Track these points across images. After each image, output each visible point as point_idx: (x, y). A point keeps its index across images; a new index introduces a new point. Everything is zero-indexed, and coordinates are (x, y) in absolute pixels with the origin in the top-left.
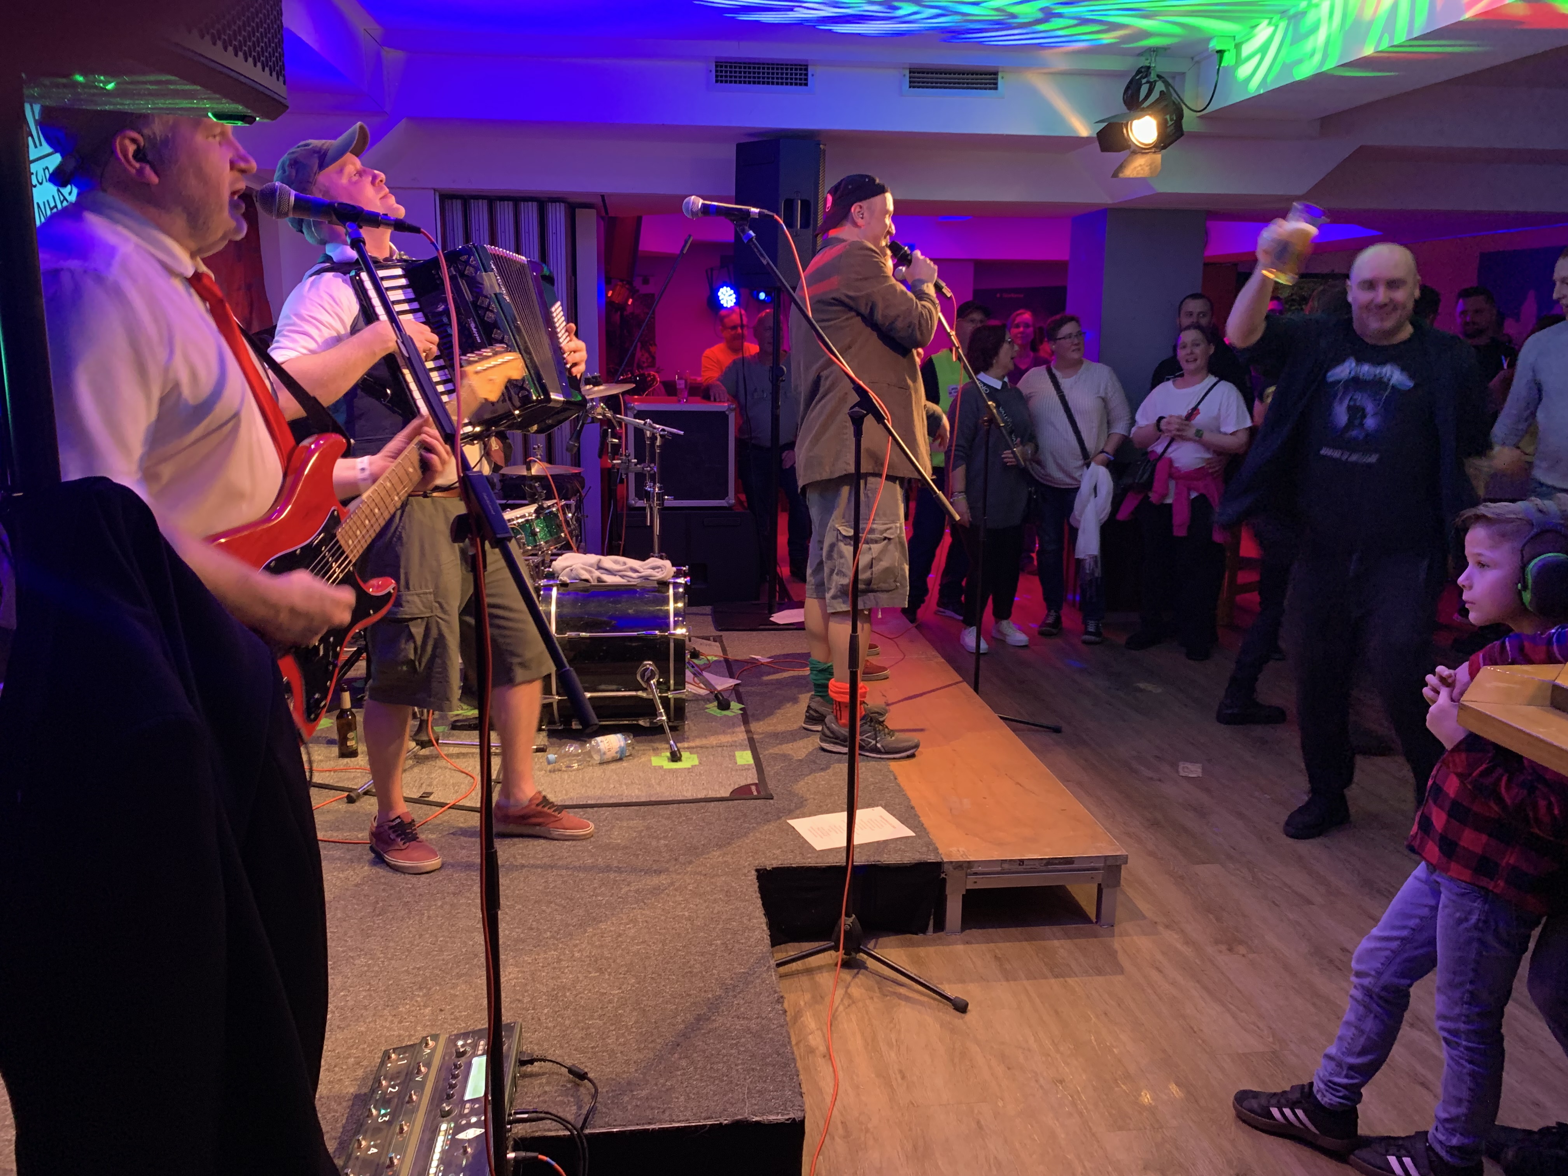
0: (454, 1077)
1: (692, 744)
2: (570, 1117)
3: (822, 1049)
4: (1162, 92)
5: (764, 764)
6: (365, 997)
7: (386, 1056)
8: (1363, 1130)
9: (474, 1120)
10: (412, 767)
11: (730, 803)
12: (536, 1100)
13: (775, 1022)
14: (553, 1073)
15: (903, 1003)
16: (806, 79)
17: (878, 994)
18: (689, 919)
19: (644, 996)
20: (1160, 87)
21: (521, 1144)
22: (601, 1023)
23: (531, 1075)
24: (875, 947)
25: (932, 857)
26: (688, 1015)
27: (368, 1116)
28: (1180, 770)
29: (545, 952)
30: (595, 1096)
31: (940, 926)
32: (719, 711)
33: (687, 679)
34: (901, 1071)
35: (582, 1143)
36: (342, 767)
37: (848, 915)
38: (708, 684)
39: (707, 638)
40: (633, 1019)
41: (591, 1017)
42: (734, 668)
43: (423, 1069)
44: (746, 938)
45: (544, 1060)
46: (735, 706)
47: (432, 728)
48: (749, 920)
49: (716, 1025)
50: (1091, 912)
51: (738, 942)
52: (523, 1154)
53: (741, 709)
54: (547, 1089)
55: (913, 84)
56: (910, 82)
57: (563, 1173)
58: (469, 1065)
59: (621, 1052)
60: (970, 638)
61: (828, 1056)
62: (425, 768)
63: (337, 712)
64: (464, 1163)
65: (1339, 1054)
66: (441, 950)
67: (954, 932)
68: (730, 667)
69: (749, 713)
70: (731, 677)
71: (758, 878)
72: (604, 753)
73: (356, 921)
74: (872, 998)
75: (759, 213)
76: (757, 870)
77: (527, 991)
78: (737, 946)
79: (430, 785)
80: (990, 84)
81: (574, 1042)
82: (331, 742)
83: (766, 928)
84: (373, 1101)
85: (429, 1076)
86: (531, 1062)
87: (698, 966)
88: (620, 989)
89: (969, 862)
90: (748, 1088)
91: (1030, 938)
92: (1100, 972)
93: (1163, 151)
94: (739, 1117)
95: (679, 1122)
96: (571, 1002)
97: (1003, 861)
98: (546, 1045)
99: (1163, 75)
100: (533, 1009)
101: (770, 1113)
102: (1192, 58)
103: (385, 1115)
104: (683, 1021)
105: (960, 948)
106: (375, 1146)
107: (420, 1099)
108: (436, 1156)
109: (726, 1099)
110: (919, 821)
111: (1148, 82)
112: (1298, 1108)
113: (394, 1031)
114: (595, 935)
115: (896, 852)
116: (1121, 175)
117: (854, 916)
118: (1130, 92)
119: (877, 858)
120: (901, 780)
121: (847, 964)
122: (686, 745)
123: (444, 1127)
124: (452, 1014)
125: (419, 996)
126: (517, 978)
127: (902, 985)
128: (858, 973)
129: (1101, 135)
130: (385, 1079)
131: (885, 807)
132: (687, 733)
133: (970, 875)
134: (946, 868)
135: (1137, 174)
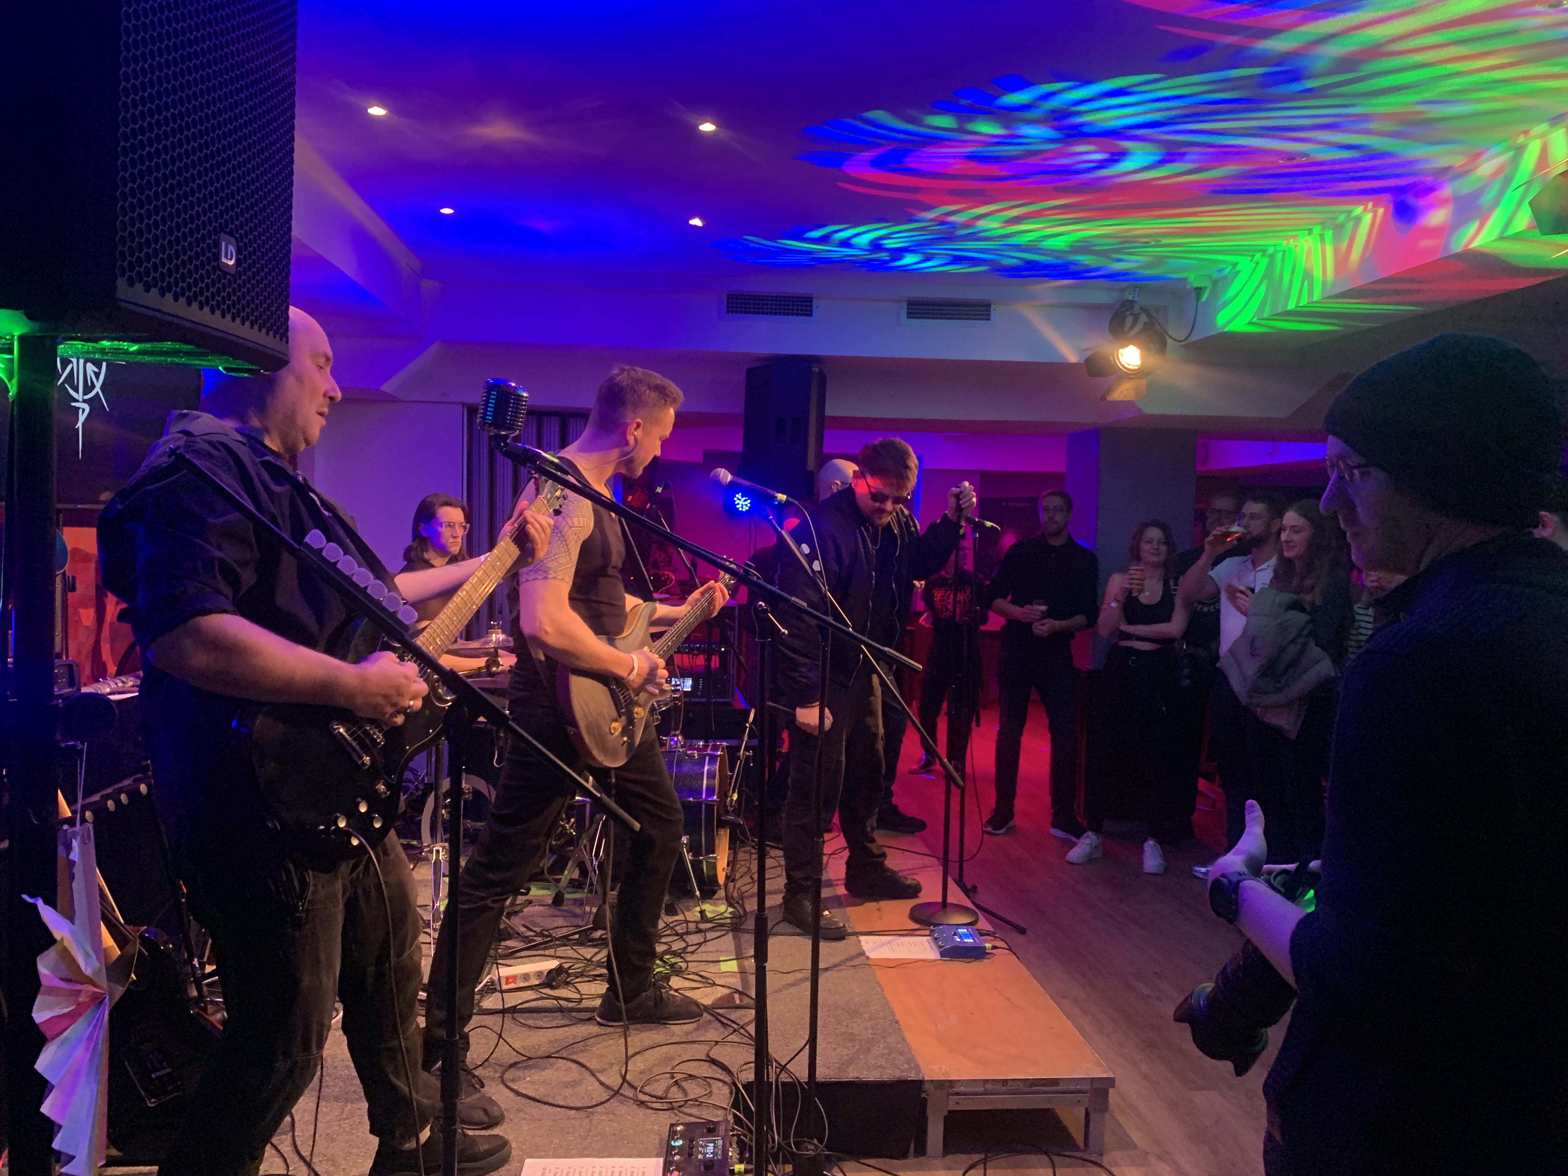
4: (1145, 324)
5: (749, 972)
16: (811, 311)
20: (1143, 318)
25: (913, 1075)
31: (921, 1151)
50: (1079, 1137)
53: (730, 913)
55: (911, 315)
56: (908, 314)
67: (935, 1157)
71: (732, 1092)
80: (983, 315)
89: (951, 1081)
91: (1016, 1165)
97: (986, 1081)
102: (1175, 293)
105: (941, 1173)
110: (902, 1037)
111: (1132, 313)
115: (876, 1068)
116: (1108, 398)
118: (1115, 323)
129: (1089, 362)
133: (953, 1095)
134: (927, 1086)
135: (1124, 397)
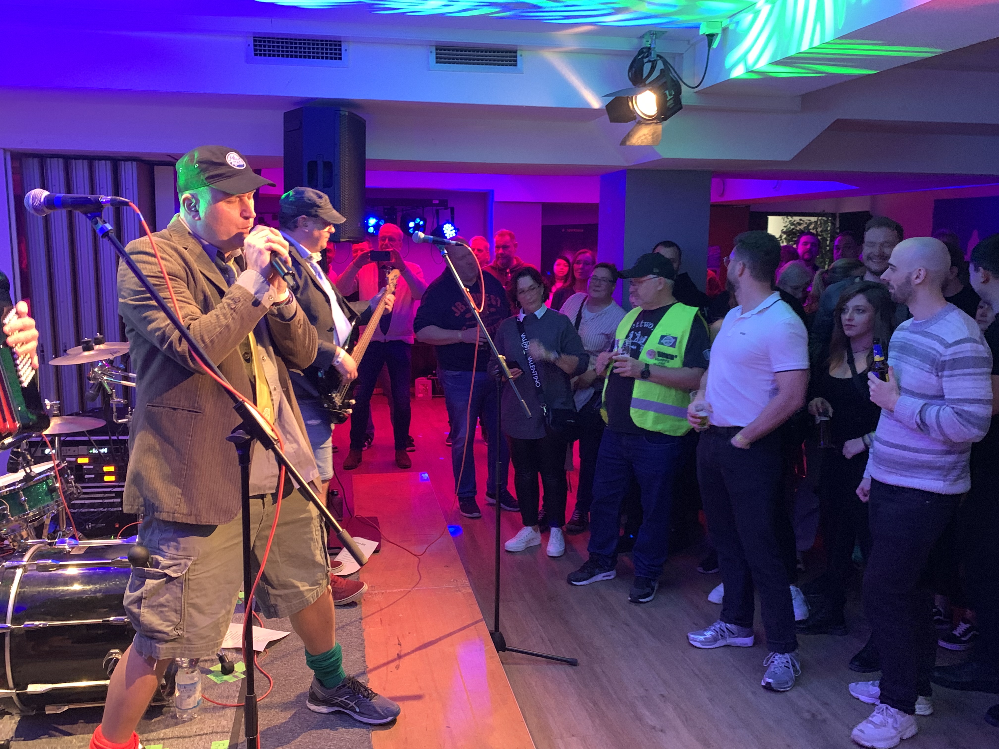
16: (340, 54)
46: (240, 668)
53: (244, 673)
55: (440, 60)
93: (666, 123)
99: (663, 56)
116: (628, 143)
118: (634, 69)
129: (610, 108)
135: (642, 143)
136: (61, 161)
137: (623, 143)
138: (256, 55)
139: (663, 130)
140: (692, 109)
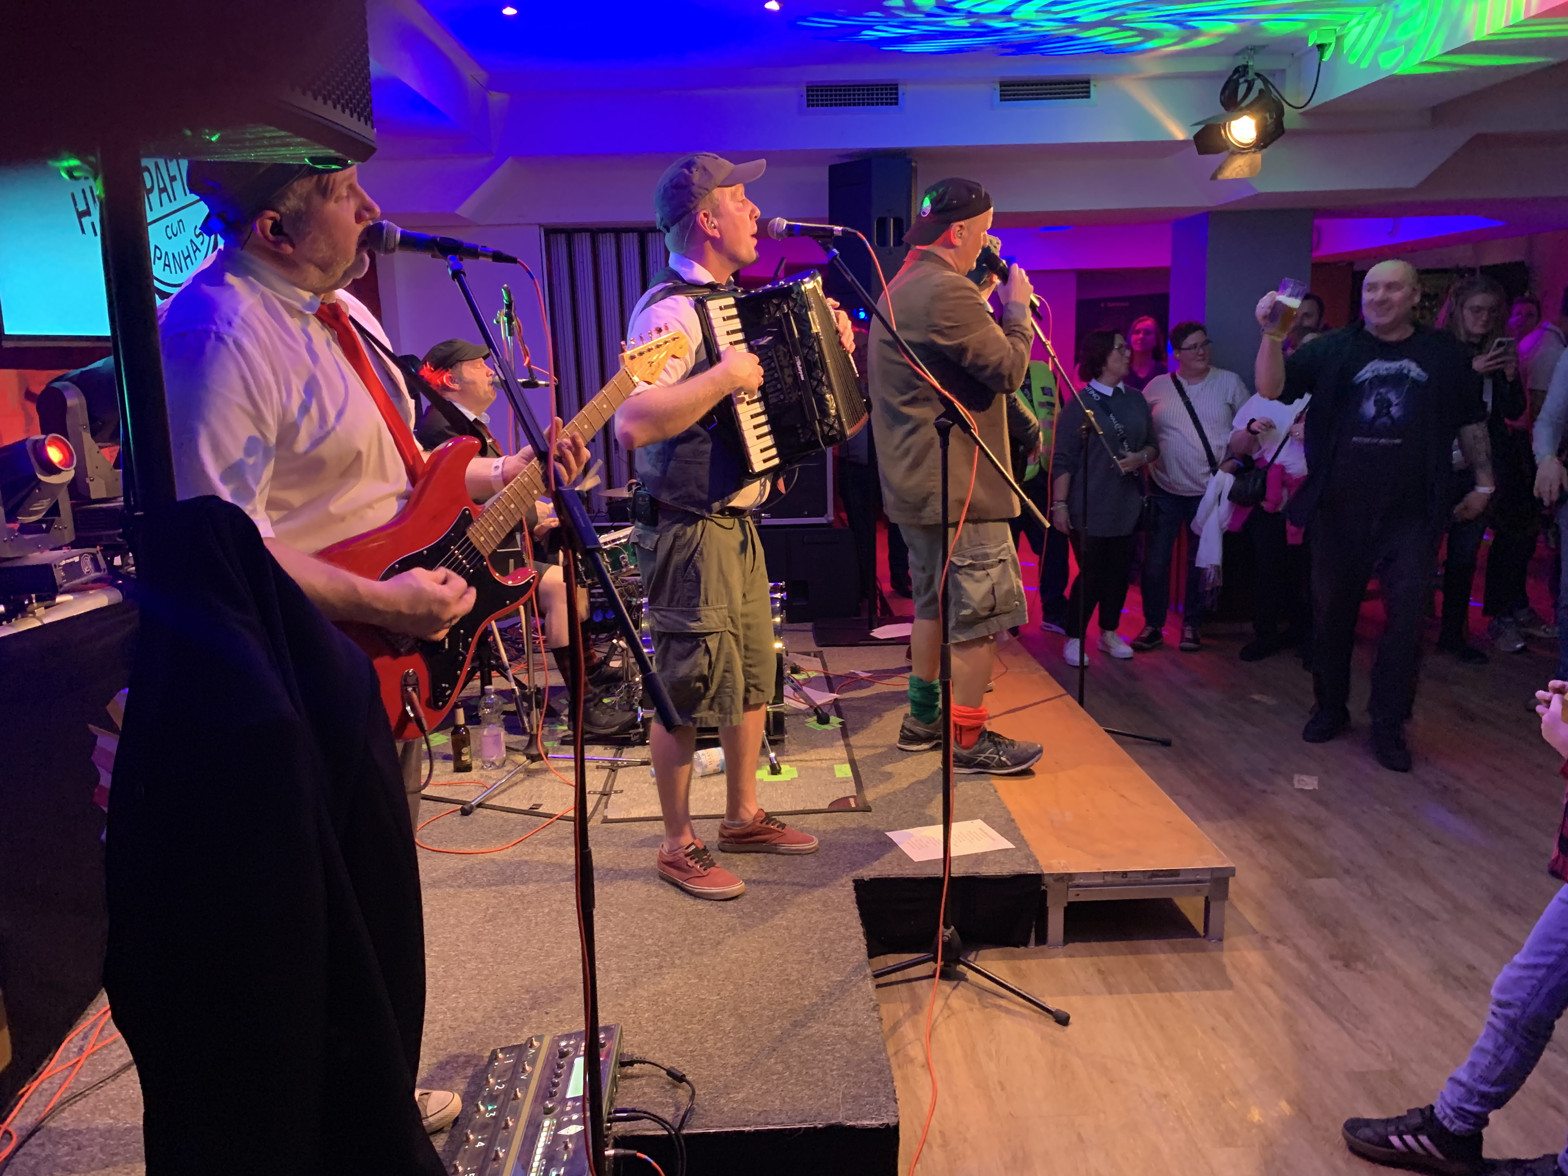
0: (558, 1076)
1: (792, 758)
2: (669, 1118)
3: (921, 1058)
4: (1261, 91)
5: (863, 778)
6: (475, 999)
7: (494, 1057)
8: (1488, 1153)
9: (575, 1117)
10: (522, 781)
11: (829, 814)
12: (636, 1101)
13: (871, 1029)
14: (653, 1075)
15: (1003, 1015)
16: (897, 99)
17: (978, 1006)
18: (787, 928)
19: (742, 1002)
20: (1259, 85)
21: (621, 1142)
22: (700, 1028)
23: (632, 1077)
24: (975, 959)
25: (1032, 869)
26: (785, 1022)
27: (476, 1112)
28: (1295, 782)
29: (647, 958)
30: (693, 1096)
31: (1042, 939)
32: (818, 725)
33: (785, 694)
34: (1000, 1083)
35: (680, 1143)
36: (456, 781)
37: (947, 927)
38: (807, 699)
39: (808, 654)
40: (731, 1025)
41: (690, 1023)
42: (834, 682)
43: (527, 1068)
44: (842, 947)
45: (644, 1062)
46: (835, 720)
47: (542, 743)
48: (847, 930)
49: (812, 1031)
50: (1200, 928)
51: (835, 951)
52: (622, 1151)
53: (840, 723)
54: (646, 1090)
55: (1004, 97)
56: (1001, 95)
57: (662, 1173)
58: (571, 1066)
59: (719, 1056)
60: (1072, 650)
61: (927, 1066)
62: (535, 781)
63: (452, 729)
64: (565, 1157)
65: (1471, 1080)
66: (547, 956)
67: (1056, 946)
68: (830, 683)
69: (848, 727)
70: (831, 692)
71: (856, 889)
72: (706, 766)
73: (468, 927)
74: (971, 1009)
75: (842, 231)
76: (854, 881)
77: (628, 996)
78: (834, 955)
79: (539, 797)
80: (1082, 92)
81: (672, 1046)
82: (446, 758)
83: (863, 938)
84: (481, 1098)
85: (534, 1073)
86: (631, 1063)
87: (794, 973)
88: (719, 994)
89: (1070, 874)
90: (843, 1093)
91: (1136, 952)
92: (1207, 986)
93: (1264, 151)
94: (833, 1122)
95: (774, 1124)
96: (671, 1007)
97: (1106, 873)
98: (646, 1048)
99: (1262, 73)
100: (635, 1013)
101: (864, 1118)
102: (1293, 54)
103: (492, 1111)
104: (780, 1027)
105: (1063, 960)
106: (482, 1140)
107: (525, 1096)
108: (539, 1150)
109: (820, 1103)
110: (1019, 834)
111: (1246, 81)
112: (1423, 1134)
113: (501, 1032)
114: (694, 943)
115: (995, 863)
116: (1220, 177)
117: (953, 928)
118: (1227, 92)
119: (977, 870)
120: (1001, 793)
121: (948, 974)
122: (786, 758)
123: (547, 1123)
124: (557, 1016)
125: (525, 999)
126: (619, 983)
127: (1002, 997)
128: (958, 985)
129: (1198, 137)
130: (492, 1077)
131: (986, 820)
132: (787, 747)
133: (1072, 887)
134: (1046, 880)
135: (1237, 175)
136: (612, 235)
137: (1214, 177)
138: (808, 106)
139: (1263, 159)
140: (1297, 134)
